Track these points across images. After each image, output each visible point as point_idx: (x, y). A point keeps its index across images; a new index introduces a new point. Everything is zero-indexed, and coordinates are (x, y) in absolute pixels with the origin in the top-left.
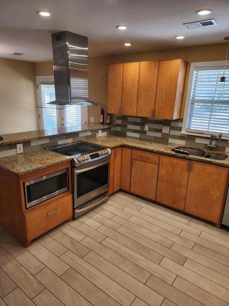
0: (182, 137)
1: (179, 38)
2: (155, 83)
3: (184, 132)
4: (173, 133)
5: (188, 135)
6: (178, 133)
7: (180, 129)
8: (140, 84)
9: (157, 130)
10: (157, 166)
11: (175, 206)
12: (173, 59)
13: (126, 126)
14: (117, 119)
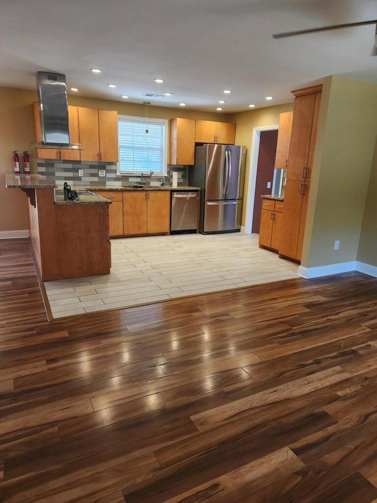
0: (117, 179)
1: (124, 97)
2: (97, 129)
3: (118, 174)
4: (109, 175)
5: (122, 176)
6: (113, 175)
7: (115, 171)
8: (80, 128)
9: (93, 175)
10: (122, 202)
11: (140, 232)
12: (111, 110)
13: (53, 174)
14: (38, 166)
